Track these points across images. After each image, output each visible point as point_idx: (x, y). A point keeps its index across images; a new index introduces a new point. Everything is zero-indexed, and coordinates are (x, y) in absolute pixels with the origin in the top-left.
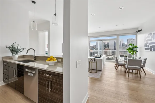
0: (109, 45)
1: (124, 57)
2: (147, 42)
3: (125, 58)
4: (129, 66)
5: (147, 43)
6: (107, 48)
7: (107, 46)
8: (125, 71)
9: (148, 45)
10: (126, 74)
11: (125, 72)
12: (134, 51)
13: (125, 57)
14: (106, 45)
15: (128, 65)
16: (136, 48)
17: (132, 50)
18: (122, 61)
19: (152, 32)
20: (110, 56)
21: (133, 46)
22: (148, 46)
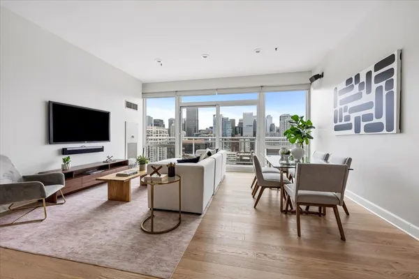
0: (242, 128)
1: (280, 157)
2: (343, 106)
3: (282, 159)
4: (300, 192)
5: (341, 109)
6: (240, 134)
7: (238, 129)
8: (284, 209)
9: (345, 114)
10: (287, 218)
11: (286, 212)
12: (304, 136)
13: (283, 154)
14: (236, 128)
15: (298, 188)
16: (307, 128)
17: (298, 133)
18: (272, 169)
19: (361, 71)
20: (246, 154)
21: (301, 124)
22: (348, 118)
